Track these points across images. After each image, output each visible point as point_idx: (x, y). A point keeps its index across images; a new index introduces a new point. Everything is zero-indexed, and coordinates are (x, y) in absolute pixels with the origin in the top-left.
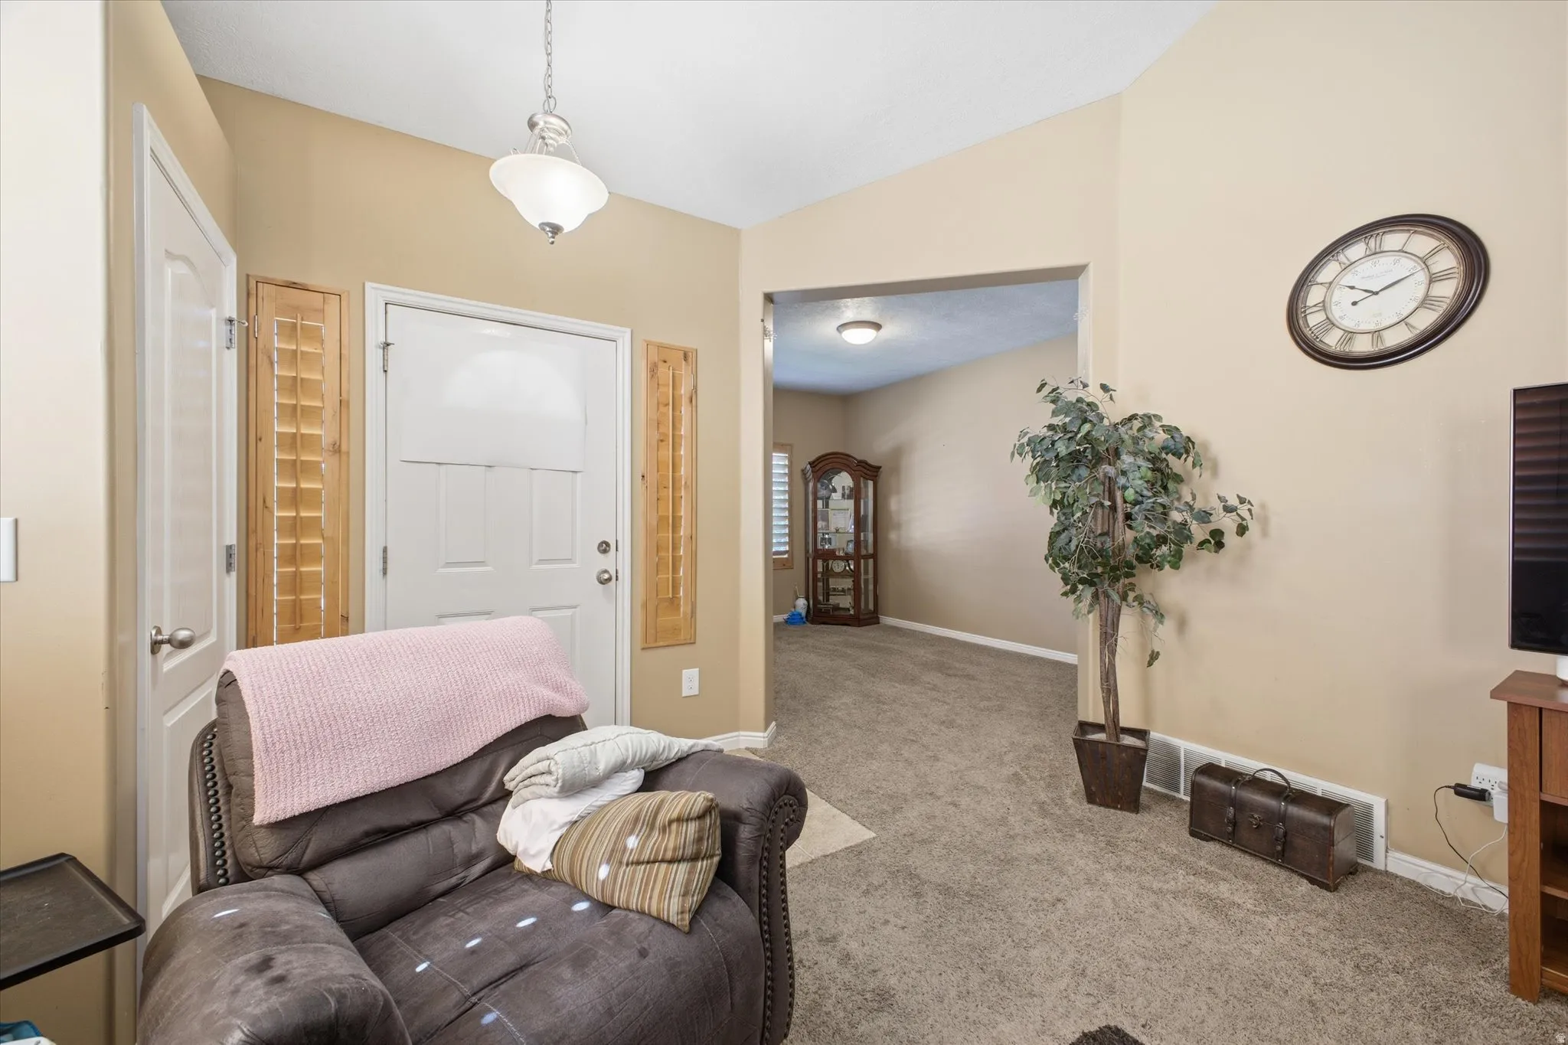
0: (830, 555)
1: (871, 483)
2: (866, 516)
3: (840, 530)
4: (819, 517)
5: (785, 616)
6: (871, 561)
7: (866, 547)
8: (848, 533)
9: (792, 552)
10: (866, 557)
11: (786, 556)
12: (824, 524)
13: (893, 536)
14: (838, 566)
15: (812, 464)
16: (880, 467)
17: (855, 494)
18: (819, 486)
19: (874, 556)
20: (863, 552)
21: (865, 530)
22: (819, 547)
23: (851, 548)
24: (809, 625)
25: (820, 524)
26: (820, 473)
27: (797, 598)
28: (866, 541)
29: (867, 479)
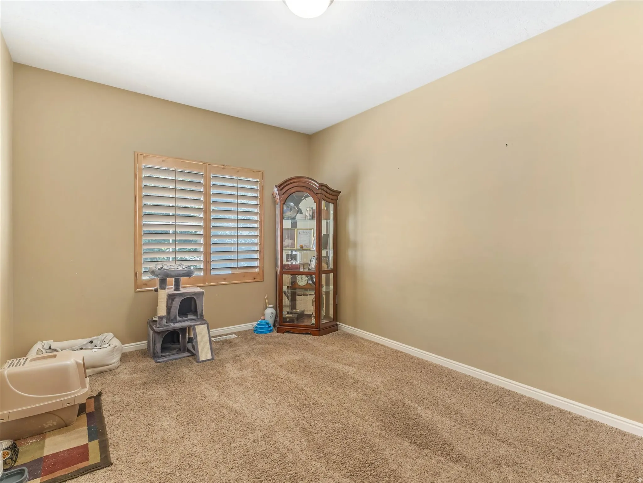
0: (295, 271)
1: (332, 206)
2: (327, 236)
3: (304, 248)
4: (285, 236)
5: (255, 324)
6: (331, 275)
7: (328, 264)
8: (311, 250)
9: (263, 267)
10: (327, 272)
11: (257, 270)
12: (290, 241)
13: (350, 253)
14: (302, 281)
15: (281, 187)
16: (340, 192)
17: (318, 215)
18: (285, 208)
19: (335, 271)
20: (324, 267)
21: (326, 248)
22: (285, 262)
23: (313, 265)
24: (275, 334)
25: (287, 242)
26: (286, 195)
27: (266, 307)
28: (327, 257)
29: (330, 202)
